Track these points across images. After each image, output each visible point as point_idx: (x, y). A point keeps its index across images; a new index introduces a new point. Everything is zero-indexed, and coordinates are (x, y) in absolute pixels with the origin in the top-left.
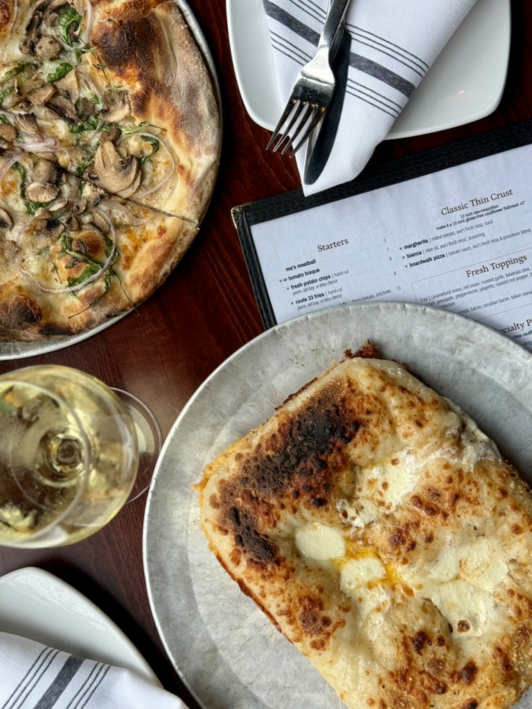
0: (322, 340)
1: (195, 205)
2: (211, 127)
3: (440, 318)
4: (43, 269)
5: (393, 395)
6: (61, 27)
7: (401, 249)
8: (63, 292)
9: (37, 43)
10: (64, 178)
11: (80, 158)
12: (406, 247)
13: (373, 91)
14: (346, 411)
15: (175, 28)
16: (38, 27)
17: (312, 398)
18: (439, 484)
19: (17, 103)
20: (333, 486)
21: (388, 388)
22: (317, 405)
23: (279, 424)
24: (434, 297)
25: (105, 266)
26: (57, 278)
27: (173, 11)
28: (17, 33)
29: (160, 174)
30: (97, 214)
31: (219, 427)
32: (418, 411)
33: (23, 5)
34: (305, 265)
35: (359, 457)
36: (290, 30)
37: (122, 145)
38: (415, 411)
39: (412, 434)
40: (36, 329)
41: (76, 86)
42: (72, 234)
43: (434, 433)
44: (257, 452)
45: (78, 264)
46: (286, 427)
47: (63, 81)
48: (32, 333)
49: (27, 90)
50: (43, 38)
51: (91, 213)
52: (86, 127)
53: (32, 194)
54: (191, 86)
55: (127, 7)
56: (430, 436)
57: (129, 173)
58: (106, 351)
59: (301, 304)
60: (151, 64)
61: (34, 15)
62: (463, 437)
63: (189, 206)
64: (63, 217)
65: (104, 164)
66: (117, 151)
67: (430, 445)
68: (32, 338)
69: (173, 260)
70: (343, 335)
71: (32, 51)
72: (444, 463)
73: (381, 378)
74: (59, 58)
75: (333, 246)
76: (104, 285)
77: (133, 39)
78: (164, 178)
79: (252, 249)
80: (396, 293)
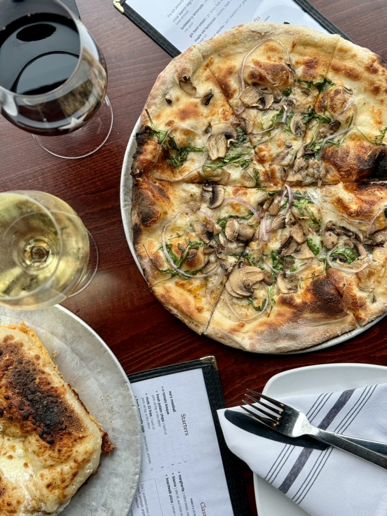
0: (119, 414)
1: (216, 334)
2: (269, 348)
3: (127, 499)
4: (180, 228)
5: (71, 468)
6: (344, 249)
7: (179, 472)
8: (162, 241)
9: (334, 233)
10: (241, 245)
11: (255, 256)
12: (180, 476)
13: (283, 465)
14: (61, 435)
15: (338, 327)
16: (344, 234)
17: (74, 411)
18: (7, 496)
19: (294, 216)
20: (11, 423)
21: (76, 464)
22: (68, 415)
23: (57, 387)
24: (144, 494)
25: (179, 270)
26: (173, 237)
27: (350, 327)
28: (342, 220)
29: (240, 310)
30: (215, 266)
31: (64, 340)
32: (58, 485)
33: (360, 225)
34: (173, 405)
35: (29, 442)
36: (331, 408)
37: (261, 286)
38: (59, 482)
39: (42, 480)
40: (138, 221)
41: (303, 257)
42: (201, 249)
43: (42, 495)
44: (39, 371)
45: (180, 253)
46: (54, 392)
47: (307, 248)
48: (136, 219)
49: (303, 224)
50: (337, 237)
51: (216, 261)
52: (275, 261)
53: (231, 223)
54: (297, 337)
55: (353, 297)
56: (40, 493)
57: (241, 290)
58: (123, 264)
59: (145, 400)
60: (313, 311)
61: (353, 232)
62: (40, 513)
63: (216, 330)
64: (214, 242)
65: (248, 273)
66: (257, 283)
67: (35, 492)
68: (133, 218)
69: (180, 316)
70: (121, 429)
71: (328, 229)
72: (21, 501)
73: (84, 460)
74: (322, 247)
75: (185, 425)
76: (165, 269)
77: (329, 302)
78: (237, 313)
79: (185, 369)
80: (148, 467)
